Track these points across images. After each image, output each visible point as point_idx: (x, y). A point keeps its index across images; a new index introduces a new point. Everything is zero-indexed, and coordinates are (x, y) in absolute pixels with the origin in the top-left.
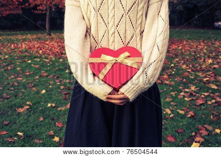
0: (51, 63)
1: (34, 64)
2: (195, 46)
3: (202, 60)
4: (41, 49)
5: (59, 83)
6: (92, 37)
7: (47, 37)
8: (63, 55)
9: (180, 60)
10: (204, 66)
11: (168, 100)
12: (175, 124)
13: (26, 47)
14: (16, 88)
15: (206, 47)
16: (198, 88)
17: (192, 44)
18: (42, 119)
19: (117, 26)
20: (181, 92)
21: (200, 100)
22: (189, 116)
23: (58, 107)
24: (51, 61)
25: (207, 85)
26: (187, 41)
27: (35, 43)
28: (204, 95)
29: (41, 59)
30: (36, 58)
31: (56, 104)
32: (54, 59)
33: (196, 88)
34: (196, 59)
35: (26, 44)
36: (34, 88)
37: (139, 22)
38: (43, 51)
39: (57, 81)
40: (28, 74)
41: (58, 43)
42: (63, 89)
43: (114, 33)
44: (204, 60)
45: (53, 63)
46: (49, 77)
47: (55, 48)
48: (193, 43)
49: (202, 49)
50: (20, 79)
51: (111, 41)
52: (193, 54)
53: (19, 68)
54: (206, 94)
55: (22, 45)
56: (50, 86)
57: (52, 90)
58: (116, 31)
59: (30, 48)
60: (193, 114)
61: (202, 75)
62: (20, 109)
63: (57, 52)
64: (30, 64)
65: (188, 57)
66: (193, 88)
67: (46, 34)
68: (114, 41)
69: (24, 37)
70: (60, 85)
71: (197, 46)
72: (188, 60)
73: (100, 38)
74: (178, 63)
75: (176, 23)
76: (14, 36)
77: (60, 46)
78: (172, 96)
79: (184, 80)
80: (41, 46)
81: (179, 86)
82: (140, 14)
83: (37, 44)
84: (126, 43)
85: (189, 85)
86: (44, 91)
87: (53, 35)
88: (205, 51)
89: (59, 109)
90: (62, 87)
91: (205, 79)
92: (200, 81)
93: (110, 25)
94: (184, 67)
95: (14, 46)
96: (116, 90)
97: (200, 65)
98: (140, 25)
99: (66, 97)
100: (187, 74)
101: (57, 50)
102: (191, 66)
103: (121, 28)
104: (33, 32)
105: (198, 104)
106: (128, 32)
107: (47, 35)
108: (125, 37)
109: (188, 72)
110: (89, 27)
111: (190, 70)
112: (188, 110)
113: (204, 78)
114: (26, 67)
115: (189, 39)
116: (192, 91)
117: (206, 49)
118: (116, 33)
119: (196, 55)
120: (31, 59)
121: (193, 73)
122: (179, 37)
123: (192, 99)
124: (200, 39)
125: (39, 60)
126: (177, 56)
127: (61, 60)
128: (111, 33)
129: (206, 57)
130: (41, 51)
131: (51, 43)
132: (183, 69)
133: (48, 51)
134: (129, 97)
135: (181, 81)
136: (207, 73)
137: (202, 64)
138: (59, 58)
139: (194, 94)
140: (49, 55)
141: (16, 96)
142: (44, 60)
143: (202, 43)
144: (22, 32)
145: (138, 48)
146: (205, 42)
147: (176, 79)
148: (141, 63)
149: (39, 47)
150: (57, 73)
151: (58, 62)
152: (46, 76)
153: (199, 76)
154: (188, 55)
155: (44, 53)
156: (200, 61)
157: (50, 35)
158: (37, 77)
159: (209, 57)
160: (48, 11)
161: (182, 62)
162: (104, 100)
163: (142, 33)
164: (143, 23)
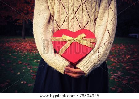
0: (25, 56)
1: (13, 56)
2: (118, 48)
3: (124, 56)
4: (18, 47)
5: (29, 69)
7: (23, 40)
8: (33, 51)
10: (125, 60)
13: (8, 46)
15: (125, 48)
16: (123, 73)
17: (116, 46)
19: (76, 13)
20: (112, 76)
21: (125, 81)
24: (24, 54)
25: (128, 71)
28: (127, 78)
29: (18, 53)
30: (15, 52)
31: (27, 82)
32: (26, 53)
33: (122, 73)
34: (120, 55)
35: (9, 44)
36: (12, 71)
37: (93, 11)
38: (19, 48)
39: (28, 67)
40: (9, 62)
41: (29, 44)
42: (32, 72)
43: (73, 19)
44: (125, 56)
46: (23, 64)
47: (27, 47)
50: (4, 65)
51: (70, 25)
52: (117, 52)
53: (3, 58)
55: (6, 44)
56: (23, 70)
58: (75, 17)
59: (11, 46)
60: (121, 90)
61: (125, 65)
62: (2, 85)
63: (29, 49)
64: (11, 56)
66: (119, 73)
67: (22, 38)
68: (73, 25)
69: (8, 40)
70: (30, 69)
71: (119, 48)
72: (114, 55)
77: (31, 45)
79: (113, 68)
80: (18, 45)
82: (94, 4)
83: (16, 44)
84: (83, 27)
85: (117, 71)
86: (19, 73)
87: (26, 39)
88: (125, 50)
89: (29, 85)
90: (31, 71)
91: (127, 68)
92: (124, 69)
93: (70, 12)
95: (1, 45)
98: (94, 14)
99: (34, 77)
100: (114, 64)
101: (29, 48)
102: (117, 59)
103: (79, 15)
106: (84, 19)
107: (23, 39)
108: (82, 23)
109: (115, 63)
111: (116, 62)
112: (118, 88)
116: (119, 75)
117: (126, 49)
118: (75, 19)
119: (120, 53)
120: (11, 53)
121: (118, 63)
124: (121, 44)
125: (16, 53)
127: (31, 54)
128: (70, 19)
129: (126, 54)
130: (18, 48)
131: (25, 44)
132: (111, 61)
133: (23, 49)
134: (85, 71)
135: (111, 68)
136: (127, 64)
137: (124, 58)
138: (30, 53)
139: (120, 77)
140: (24, 51)
142: (20, 53)
143: (122, 46)
144: (7, 37)
145: (92, 31)
146: (125, 45)
150: (29, 62)
151: (29, 55)
152: (21, 64)
153: (123, 66)
154: (114, 53)
155: (20, 49)
156: (122, 56)
157: (25, 39)
158: (15, 64)
159: (128, 54)
160: (24, 24)
161: (111, 57)
162: (63, 73)
163: (95, 20)
164: (97, 12)
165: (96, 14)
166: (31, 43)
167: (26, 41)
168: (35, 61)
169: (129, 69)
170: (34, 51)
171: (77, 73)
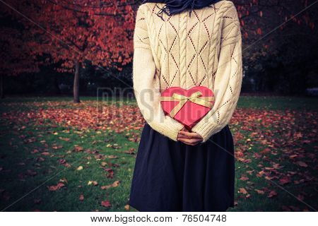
0: (86, 136)
1: (63, 137)
2: (279, 118)
3: (289, 134)
4: (68, 120)
5: (99, 159)
6: (162, 78)
7: (75, 105)
8: (100, 127)
9: (259, 134)
10: (291, 142)
11: (243, 178)
12: (252, 204)
13: (47, 117)
14: (43, 163)
15: (294, 119)
16: (282, 167)
18: (82, 198)
19: (189, 66)
20: (261, 170)
21: (285, 179)
22: (271, 196)
23: (101, 185)
24: (84, 133)
25: (294, 163)
26: (268, 112)
27: (60, 112)
28: (290, 174)
29: (71, 130)
30: (64, 129)
31: (98, 182)
32: (88, 131)
33: (280, 165)
34: (280, 133)
35: (47, 113)
36: (67, 164)
37: (211, 63)
38: (72, 122)
39: (96, 157)
40: (56, 148)
41: (91, 111)
42: (106, 165)
43: (185, 73)
44: (292, 135)
45: (89, 136)
46: (85, 152)
47: (87, 119)
48: (277, 114)
49: (289, 120)
50: (47, 153)
51: (182, 81)
52: (276, 126)
53: (44, 141)
54: (293, 173)
55: (41, 114)
56: (88, 163)
57: (91, 166)
58: (187, 71)
59: (54, 118)
60: (275, 194)
61: (288, 151)
62: (52, 187)
63: (92, 123)
64: (58, 136)
65: (269, 131)
66: (276, 166)
67: (72, 101)
68: (185, 82)
69: (43, 104)
70: (101, 161)
71: (282, 118)
72: (269, 133)
73: (171, 78)
74: (256, 137)
75: (254, 89)
76: (28, 103)
77: (94, 116)
78: (248, 174)
79: (265, 157)
80: (68, 116)
81: (258, 163)
82: (211, 54)
83: (62, 113)
84: (198, 84)
85: (271, 163)
86: (81, 168)
87: (83, 103)
88: (293, 124)
89: (103, 188)
90: (104, 164)
91: (292, 156)
92: (285, 158)
93: (182, 65)
94: (264, 142)
95: (31, 115)
96: (188, 128)
97: (286, 140)
98: (212, 67)
99: (110, 175)
100: (268, 150)
101: (91, 121)
102: (273, 141)
103: (193, 69)
104: (54, 98)
105: (282, 184)
106: (200, 73)
107: (75, 102)
108: (197, 78)
109: (270, 147)
110: (158, 68)
111: (272, 146)
112: (269, 190)
113: (290, 155)
114: (53, 140)
115: (271, 109)
116: (275, 169)
117: (295, 121)
118: (188, 73)
119: (281, 129)
120: (58, 131)
121: (276, 149)
122: (258, 107)
123: (275, 179)
124: (287, 110)
125: (68, 132)
126: (254, 129)
127: (98, 132)
128: (182, 74)
129: (294, 130)
130: (69, 122)
131: (82, 112)
132: (262, 145)
133: (79, 122)
135: (260, 158)
136: (294, 149)
137: (289, 140)
138: (96, 130)
139: (277, 173)
140: (81, 126)
141: (44, 173)
142: (75, 132)
143: (289, 114)
144: (39, 98)
145: (210, 88)
146: (294, 112)
147: (254, 156)
148: (213, 102)
149: (66, 117)
150: (96, 147)
151: (95, 135)
152: (81, 150)
153: (284, 153)
154: (269, 128)
155: (74, 124)
156: (286, 135)
157: (79, 102)
158: (70, 152)
159: (298, 131)
160: (77, 70)
161: (262, 136)
162: (175, 140)
163: (214, 74)
164: (215, 64)
165: (215, 66)
166: (94, 111)
167: (83, 106)
168: (108, 145)
169: (296, 159)
170: (104, 128)
171: (192, 138)
